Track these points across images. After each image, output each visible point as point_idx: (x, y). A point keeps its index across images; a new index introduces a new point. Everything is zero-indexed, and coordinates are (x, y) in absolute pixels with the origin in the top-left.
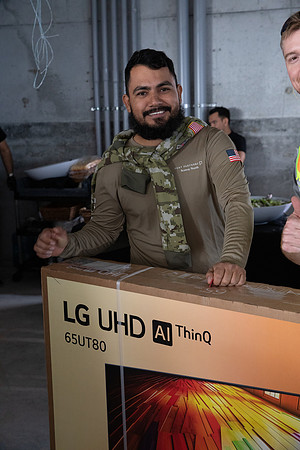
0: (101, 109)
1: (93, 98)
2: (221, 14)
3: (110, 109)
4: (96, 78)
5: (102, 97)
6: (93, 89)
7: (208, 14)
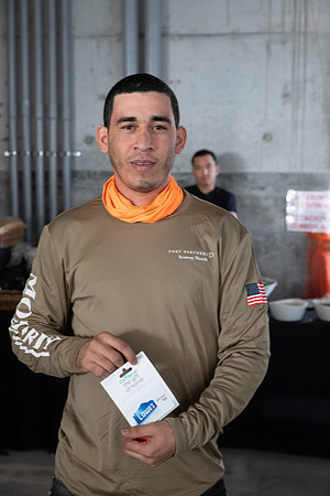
0: (19, 153)
1: (7, 139)
2: (181, 36)
3: (32, 153)
4: (13, 113)
5: (20, 138)
6: (8, 126)
7: (164, 35)
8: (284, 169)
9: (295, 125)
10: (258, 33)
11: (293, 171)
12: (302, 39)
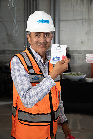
1: (25, 43)
4: (26, 37)
6: (25, 40)
7: (59, 20)
8: (86, 50)
9: (88, 40)
10: (80, 20)
11: (88, 50)
12: (90, 21)
